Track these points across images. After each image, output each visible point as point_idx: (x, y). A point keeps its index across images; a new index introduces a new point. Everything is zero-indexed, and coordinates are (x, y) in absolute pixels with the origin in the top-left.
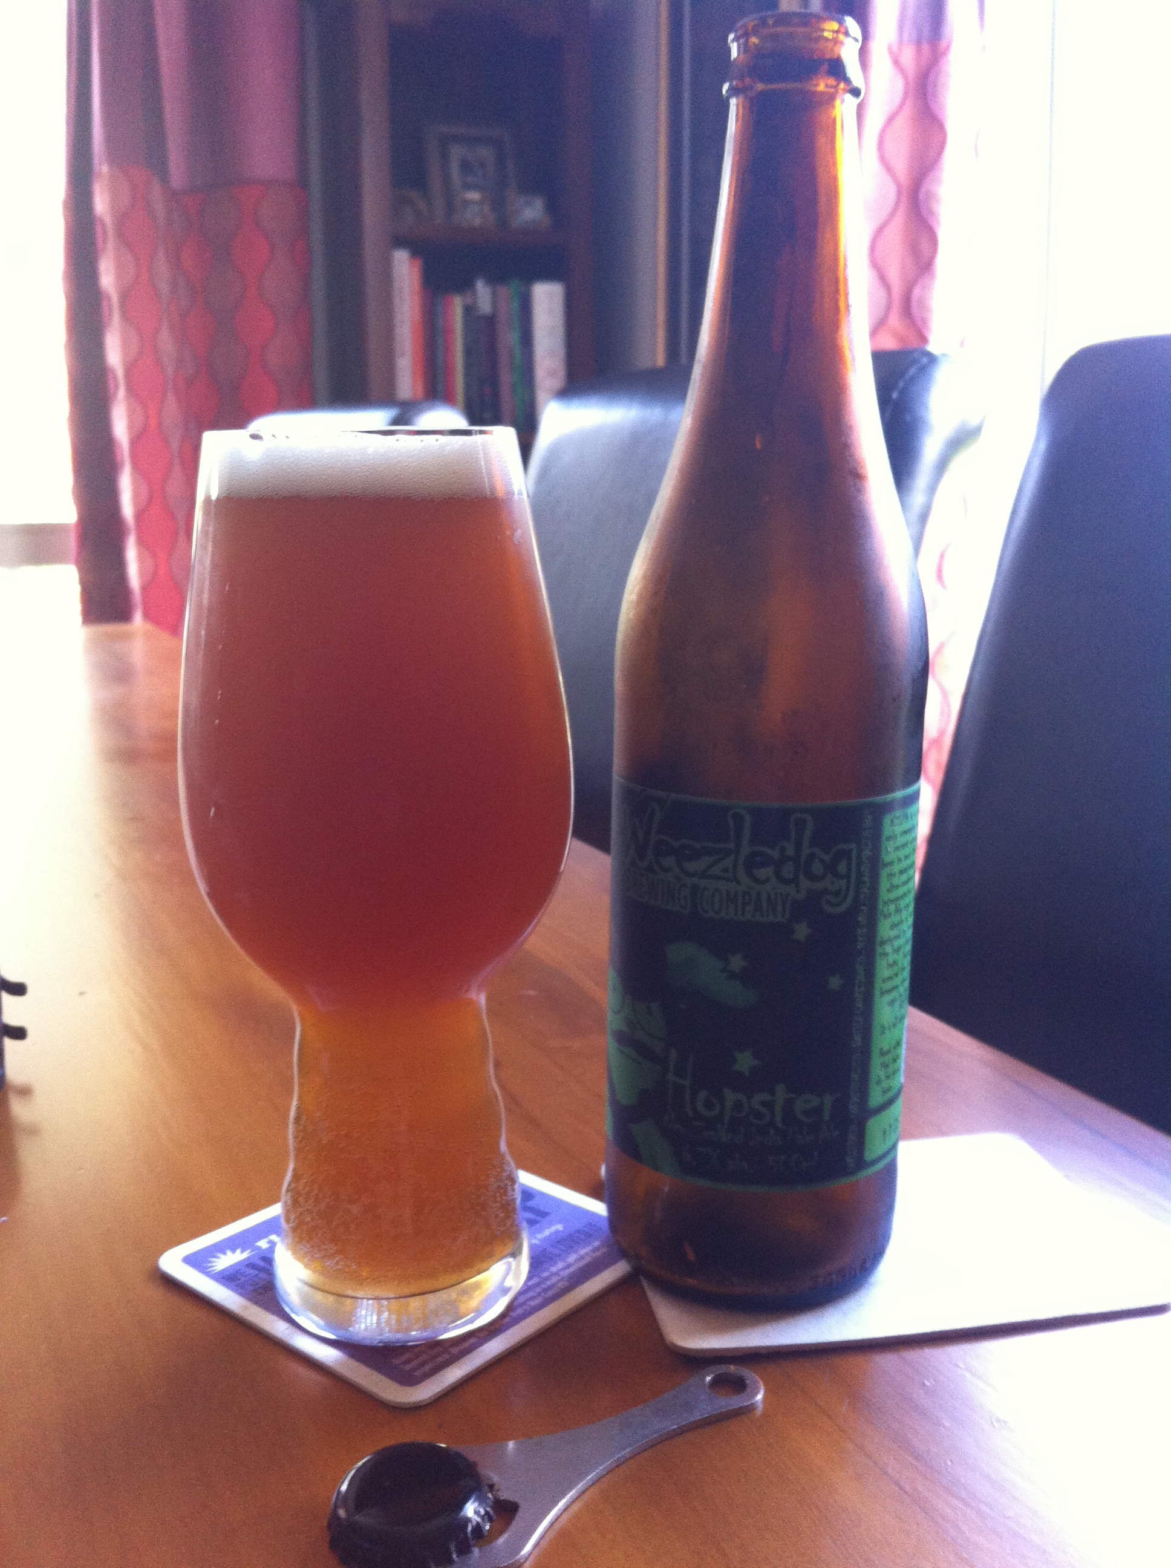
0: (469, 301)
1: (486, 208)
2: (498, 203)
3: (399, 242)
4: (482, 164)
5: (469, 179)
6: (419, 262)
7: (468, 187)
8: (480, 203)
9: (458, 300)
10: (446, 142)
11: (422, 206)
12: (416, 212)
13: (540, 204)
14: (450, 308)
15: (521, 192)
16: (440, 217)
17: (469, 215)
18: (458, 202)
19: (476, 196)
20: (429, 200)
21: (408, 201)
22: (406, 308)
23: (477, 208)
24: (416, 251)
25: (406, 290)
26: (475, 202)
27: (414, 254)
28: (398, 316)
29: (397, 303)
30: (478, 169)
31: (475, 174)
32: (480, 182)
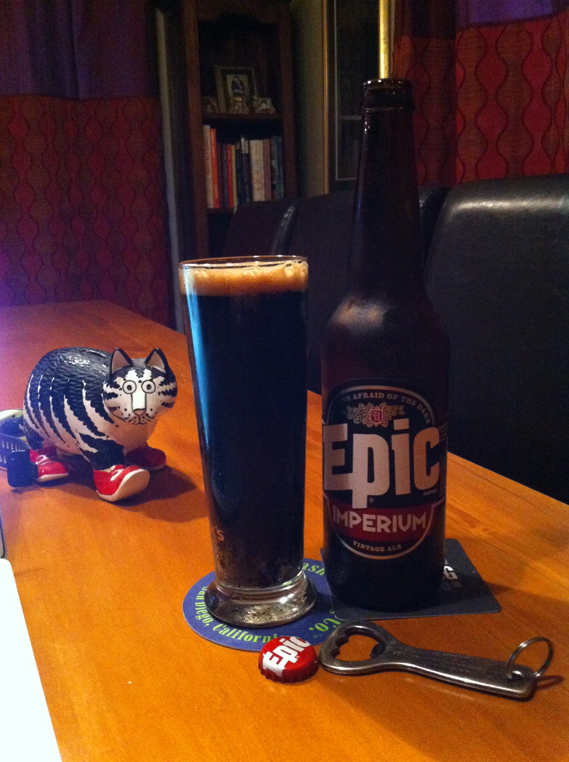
0: (237, 148)
1: (245, 105)
2: (250, 102)
3: (206, 121)
4: (242, 83)
5: (236, 91)
6: (214, 130)
8: (242, 102)
9: (233, 147)
10: (225, 73)
11: (215, 104)
12: (213, 107)
13: (269, 101)
14: (229, 151)
15: (261, 96)
16: (223, 109)
17: (236, 108)
18: (232, 102)
19: (240, 99)
20: (217, 102)
21: (209, 103)
22: (209, 152)
23: (240, 104)
24: (213, 125)
25: (209, 144)
26: (239, 102)
27: (212, 127)
28: (206, 156)
29: (205, 149)
30: (241, 87)
31: (239, 88)
32: (241, 92)
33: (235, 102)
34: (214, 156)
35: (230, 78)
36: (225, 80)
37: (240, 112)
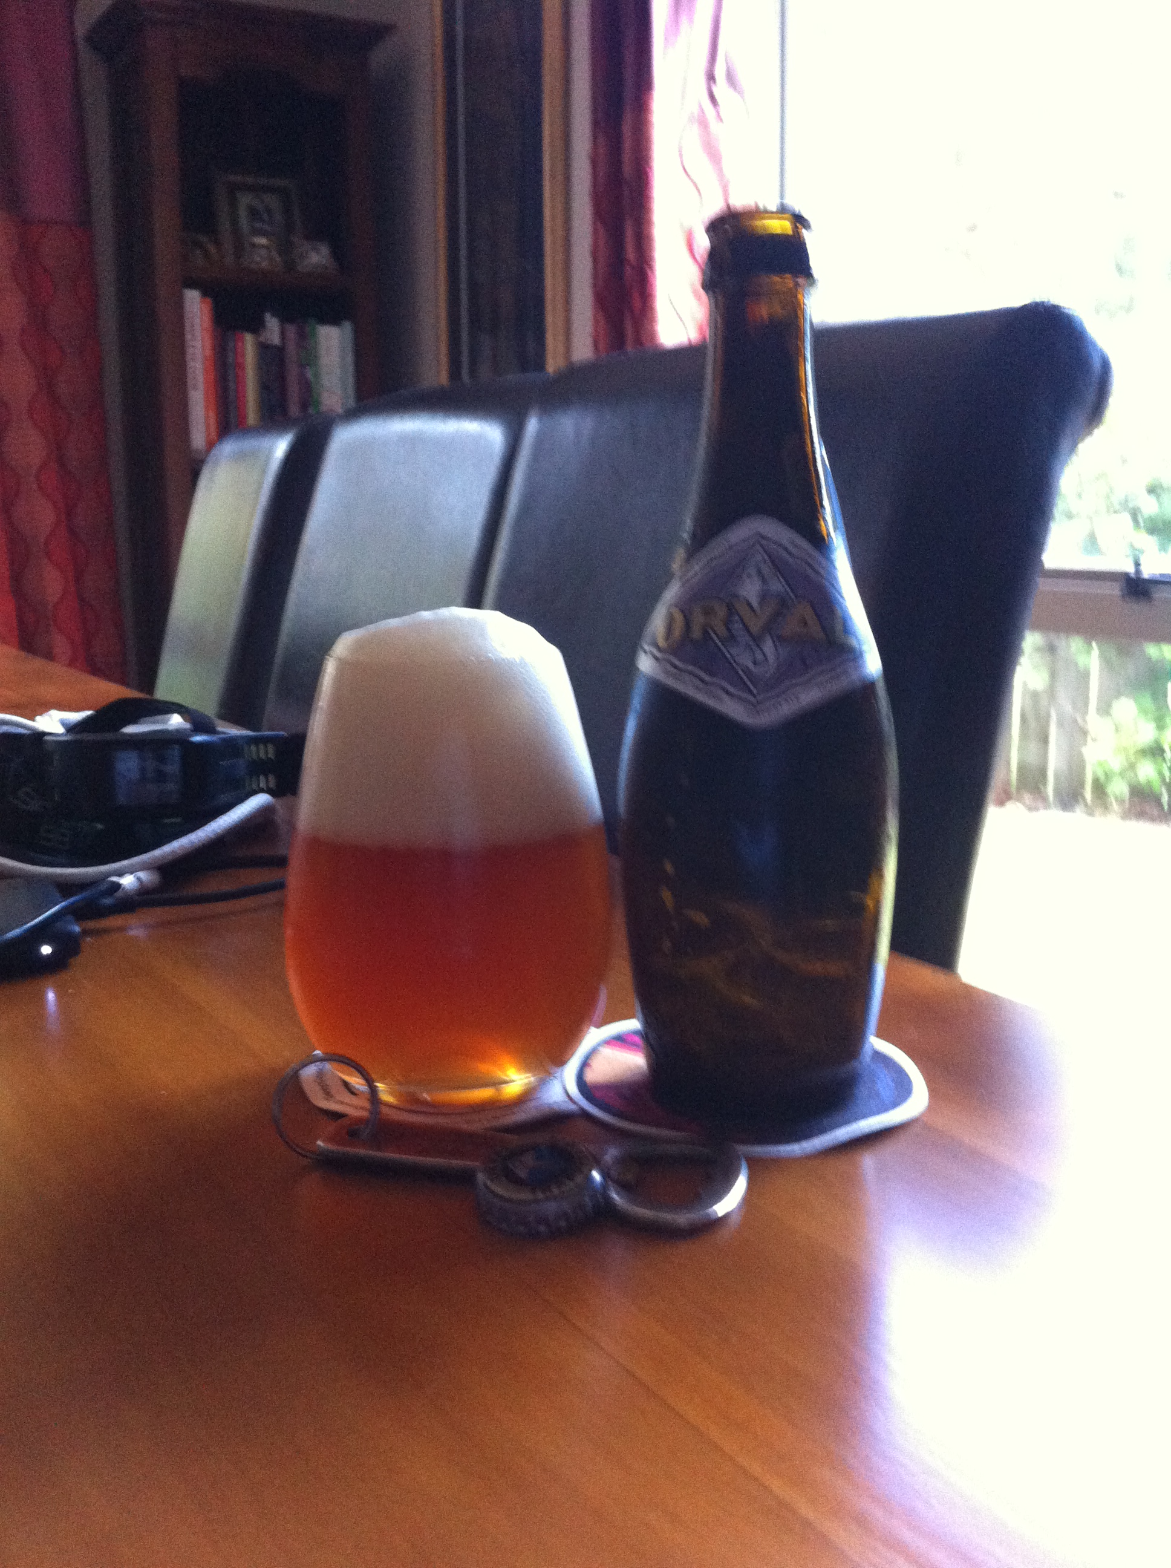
0: (260, 337)
1: (274, 253)
2: (285, 248)
3: (190, 282)
4: (269, 211)
5: (258, 225)
6: (209, 300)
7: (256, 232)
8: (267, 248)
9: (248, 337)
10: (233, 190)
11: (212, 249)
12: (206, 254)
13: (325, 250)
14: (240, 344)
15: (307, 238)
16: (229, 260)
17: (257, 258)
18: (246, 246)
19: (263, 241)
20: (218, 243)
21: (198, 244)
22: (197, 343)
23: (263, 252)
24: (207, 291)
25: (198, 328)
26: (263, 246)
27: (205, 293)
28: (190, 351)
29: (188, 337)
30: (265, 216)
31: (262, 221)
32: (267, 227)
33: (254, 245)
34: (208, 352)
35: (245, 200)
36: (233, 204)
37: (264, 264)
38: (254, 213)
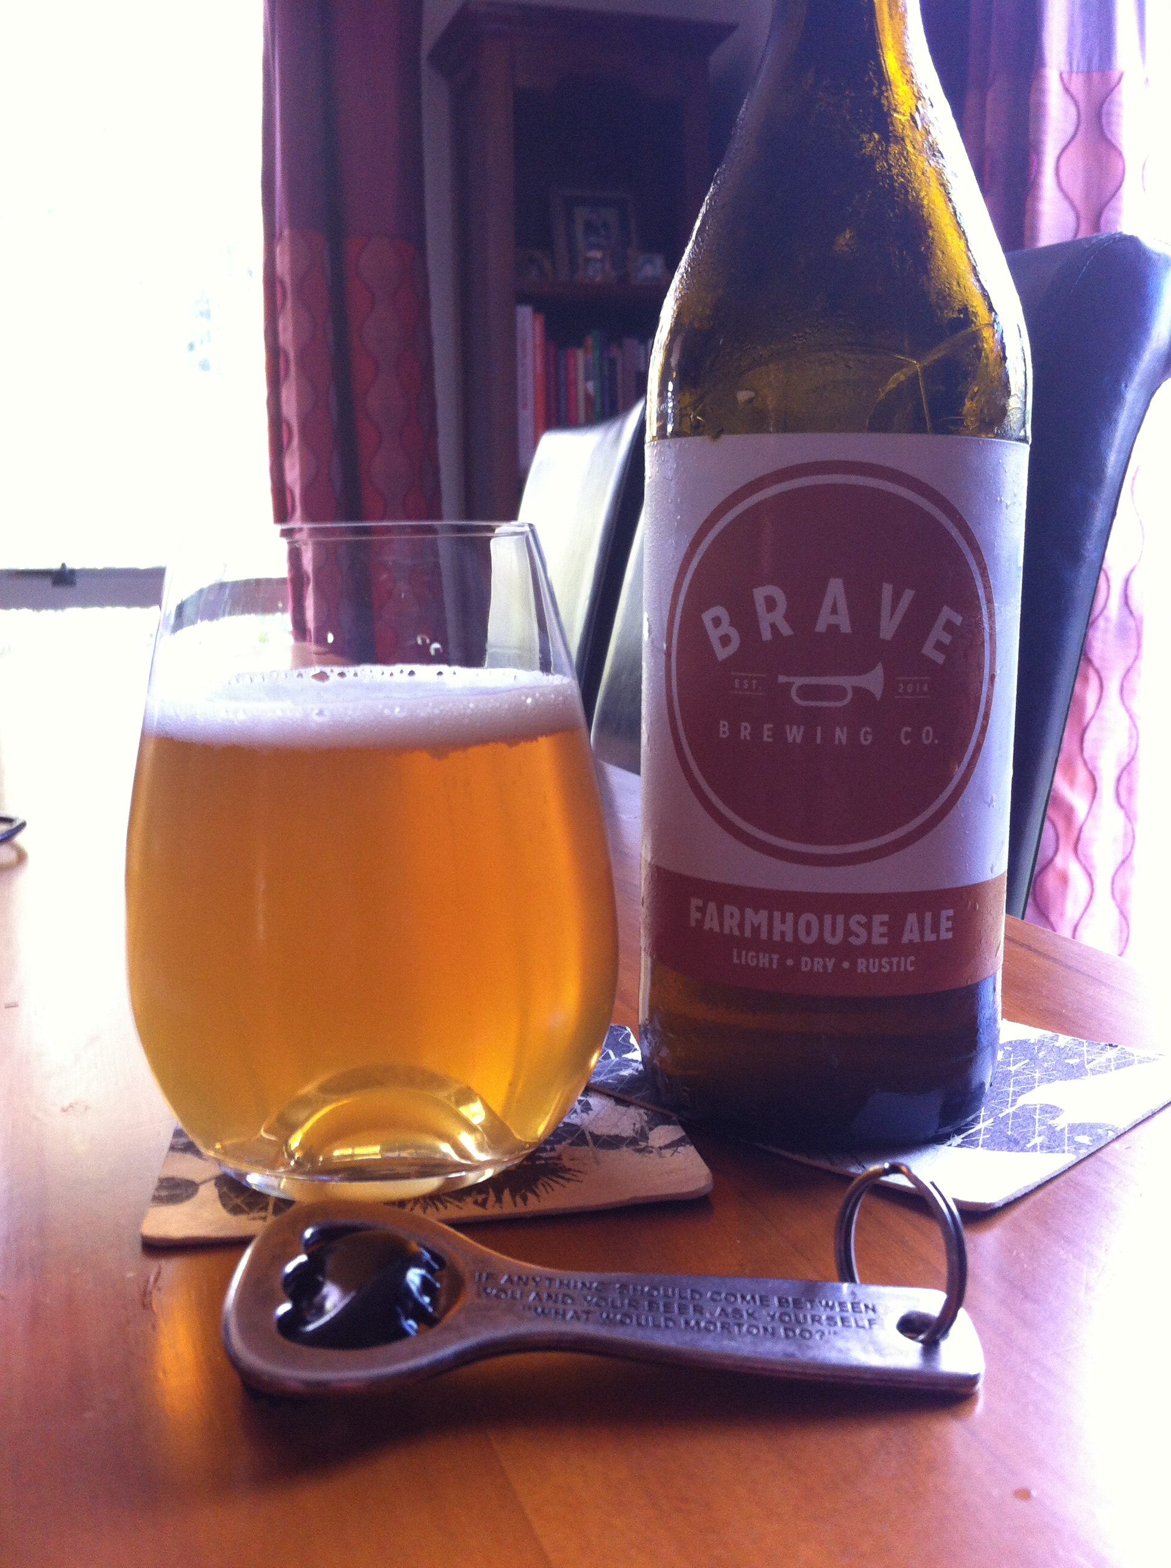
1: (608, 266)
2: (620, 261)
3: (522, 298)
4: (606, 225)
5: (593, 239)
6: (541, 318)
7: (592, 246)
8: (602, 260)
9: (580, 354)
10: (570, 203)
11: (547, 265)
12: (541, 271)
13: (659, 260)
14: (571, 362)
15: (642, 248)
16: (564, 275)
17: (591, 272)
18: (580, 260)
19: (598, 254)
20: (552, 259)
21: (533, 260)
22: (529, 361)
23: (598, 265)
24: (540, 305)
25: (529, 345)
26: (596, 260)
27: (537, 310)
28: (520, 371)
29: (520, 355)
30: (602, 230)
31: (599, 235)
32: (602, 241)
33: (588, 260)
34: (539, 370)
35: (582, 214)
36: (570, 218)
37: (598, 279)
38: (590, 227)
